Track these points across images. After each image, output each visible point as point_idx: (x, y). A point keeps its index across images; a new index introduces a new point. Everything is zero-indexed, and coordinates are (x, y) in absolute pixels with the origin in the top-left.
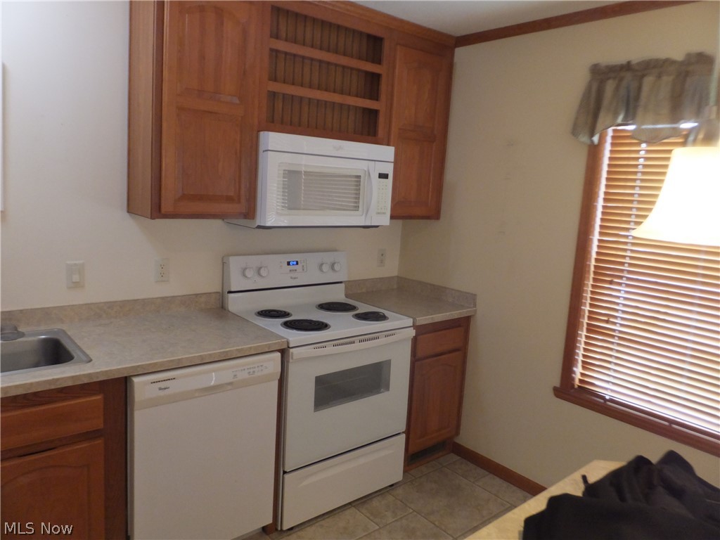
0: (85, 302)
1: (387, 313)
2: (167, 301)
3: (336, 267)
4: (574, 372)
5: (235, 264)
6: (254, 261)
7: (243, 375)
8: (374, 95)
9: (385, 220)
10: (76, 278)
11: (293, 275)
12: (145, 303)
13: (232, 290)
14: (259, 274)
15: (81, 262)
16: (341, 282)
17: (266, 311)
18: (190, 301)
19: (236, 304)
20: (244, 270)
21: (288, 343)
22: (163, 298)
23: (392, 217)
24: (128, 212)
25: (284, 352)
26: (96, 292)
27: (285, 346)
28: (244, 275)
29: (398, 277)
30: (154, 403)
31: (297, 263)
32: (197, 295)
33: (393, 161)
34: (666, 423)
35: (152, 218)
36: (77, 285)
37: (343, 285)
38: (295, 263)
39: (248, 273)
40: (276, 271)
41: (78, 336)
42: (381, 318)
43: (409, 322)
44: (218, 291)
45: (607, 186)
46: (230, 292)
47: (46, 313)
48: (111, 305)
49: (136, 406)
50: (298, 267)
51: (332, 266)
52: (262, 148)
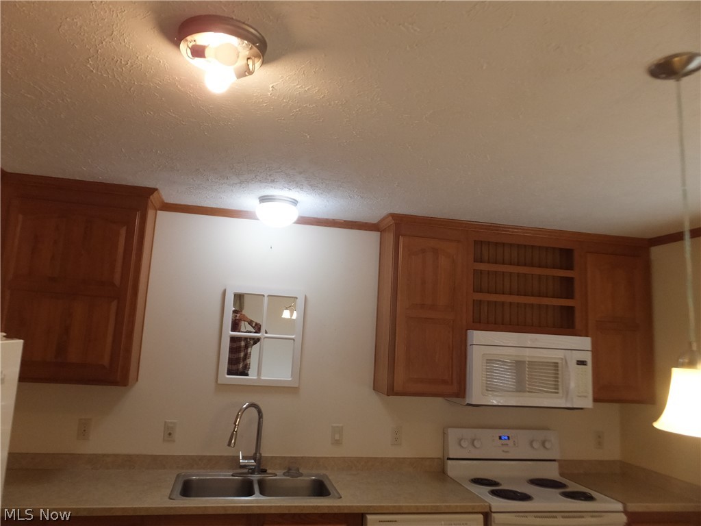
0: (343, 456)
2: (399, 462)
3: (547, 445)
5: (453, 434)
6: (468, 433)
8: (569, 294)
9: (588, 403)
10: (337, 437)
11: (505, 448)
12: (382, 461)
13: (451, 457)
14: (473, 445)
15: (341, 425)
16: (554, 460)
17: (478, 479)
18: (416, 463)
19: (453, 469)
20: (461, 440)
21: (491, 507)
22: (396, 458)
23: (595, 400)
24: (374, 390)
25: (487, 517)
26: (351, 449)
27: (486, 510)
28: (460, 445)
29: (620, 461)
31: (509, 438)
32: (423, 459)
33: (590, 349)
35: (388, 395)
36: (337, 443)
37: (556, 464)
38: (506, 438)
39: (464, 444)
40: (489, 444)
41: (335, 480)
42: (588, 498)
43: (619, 506)
44: (439, 456)
46: (449, 459)
47: (317, 461)
48: (359, 459)
50: (510, 442)
51: (543, 443)
52: (469, 343)
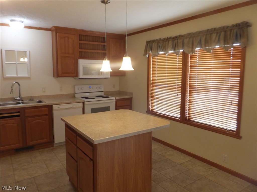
1: (109, 97)
3: (101, 88)
4: (150, 107)
5: (76, 87)
6: (80, 86)
7: (74, 106)
9: (109, 77)
10: (44, 90)
11: (90, 90)
12: (57, 95)
13: (76, 92)
14: (82, 89)
15: (45, 87)
16: (103, 91)
17: (83, 97)
19: (77, 95)
21: (84, 101)
22: (61, 94)
24: (54, 77)
25: (84, 103)
26: (48, 93)
27: (83, 101)
29: (119, 91)
30: (57, 110)
31: (91, 87)
34: (174, 118)
35: (57, 77)
36: (44, 92)
37: (103, 92)
39: (79, 89)
40: (86, 89)
42: (108, 97)
43: (114, 98)
44: (73, 93)
45: (152, 66)
47: (39, 97)
48: (51, 96)
49: (54, 110)
50: (92, 88)
52: (79, 63)
